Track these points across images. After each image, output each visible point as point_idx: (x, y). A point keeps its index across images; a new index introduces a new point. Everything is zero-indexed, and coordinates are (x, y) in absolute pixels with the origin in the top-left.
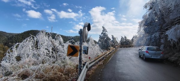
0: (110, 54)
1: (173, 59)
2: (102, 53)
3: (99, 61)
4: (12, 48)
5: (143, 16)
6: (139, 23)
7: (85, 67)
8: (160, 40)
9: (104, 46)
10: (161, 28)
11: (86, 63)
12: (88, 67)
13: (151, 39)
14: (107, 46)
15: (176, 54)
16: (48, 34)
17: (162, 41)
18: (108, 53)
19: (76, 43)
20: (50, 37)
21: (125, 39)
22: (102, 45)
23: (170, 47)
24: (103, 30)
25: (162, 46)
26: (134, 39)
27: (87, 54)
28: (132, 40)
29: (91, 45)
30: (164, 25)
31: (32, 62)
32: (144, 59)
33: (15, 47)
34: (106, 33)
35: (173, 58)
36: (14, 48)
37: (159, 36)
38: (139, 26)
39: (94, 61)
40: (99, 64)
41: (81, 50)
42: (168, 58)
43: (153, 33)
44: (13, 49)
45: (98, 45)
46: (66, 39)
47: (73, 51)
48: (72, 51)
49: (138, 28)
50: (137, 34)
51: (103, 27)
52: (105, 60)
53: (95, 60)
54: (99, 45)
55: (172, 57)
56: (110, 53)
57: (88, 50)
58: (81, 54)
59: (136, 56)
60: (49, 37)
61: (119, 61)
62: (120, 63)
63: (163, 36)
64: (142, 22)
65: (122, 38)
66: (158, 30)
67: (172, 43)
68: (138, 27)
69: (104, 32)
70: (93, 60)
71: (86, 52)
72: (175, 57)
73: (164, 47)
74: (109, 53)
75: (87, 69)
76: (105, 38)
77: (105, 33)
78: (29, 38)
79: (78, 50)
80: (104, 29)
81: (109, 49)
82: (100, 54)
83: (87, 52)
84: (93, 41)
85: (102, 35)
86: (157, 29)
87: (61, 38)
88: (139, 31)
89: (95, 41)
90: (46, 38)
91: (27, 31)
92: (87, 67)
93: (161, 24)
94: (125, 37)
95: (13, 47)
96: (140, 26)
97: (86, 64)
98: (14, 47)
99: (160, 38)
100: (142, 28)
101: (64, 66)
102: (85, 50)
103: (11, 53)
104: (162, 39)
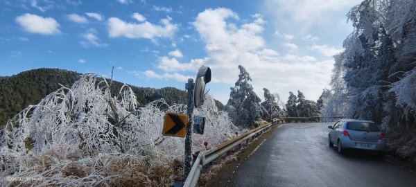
0: (257, 139)
1: (407, 152)
2: (237, 133)
3: (229, 153)
4: (18, 117)
5: (345, 42)
6: (334, 57)
7: (198, 160)
8: (381, 106)
9: (243, 117)
10: (385, 77)
11: (198, 153)
12: (204, 164)
13: (359, 102)
14: (250, 116)
15: (413, 140)
16: (100, 83)
17: (386, 107)
18: (251, 135)
19: (171, 108)
20: (107, 92)
21: (300, 100)
22: (238, 114)
23: (403, 121)
24: (240, 76)
25: (386, 120)
26: (323, 98)
27: (202, 133)
28: (320, 102)
29: (208, 112)
30: (392, 68)
32: (339, 150)
33: (25, 115)
34: (249, 82)
35: (405, 150)
36: (22, 118)
37: (380, 95)
38: (336, 65)
39: (216, 152)
40: (228, 159)
41: (191, 123)
42: (397, 148)
43: (366, 86)
44: (20, 120)
45: (226, 114)
46: (145, 97)
47: (175, 126)
48: (173, 124)
49: (334, 71)
50: (330, 88)
51: (240, 67)
52: (243, 152)
53: (219, 150)
54: (229, 115)
55: (405, 147)
56: (258, 134)
57: (204, 124)
58: (189, 134)
59: (321, 143)
60: (104, 90)
61: (277, 153)
62: (278, 159)
63: (387, 95)
64: (342, 56)
65: (290, 98)
66: (378, 79)
67: (406, 112)
68: (333, 67)
69: (243, 81)
70: (213, 148)
71: (200, 130)
72: (412, 146)
73: (392, 122)
74: (253, 134)
75: (201, 166)
76: (246, 97)
77: (245, 84)
78: (56, 93)
79: (186, 124)
80: (243, 73)
81: (256, 126)
82: (231, 135)
83: (203, 128)
84: (214, 102)
85: (239, 87)
86: (375, 76)
87: (133, 96)
88: (335, 79)
89: (218, 103)
90: (97, 94)
92: (201, 162)
93: (385, 64)
94: (300, 95)
95: (20, 116)
96: (338, 65)
97: (200, 155)
98: (22, 114)
99: (382, 100)
100: (342, 72)
101: (147, 161)
102: (198, 125)
103: (15, 129)
104: (385, 101)
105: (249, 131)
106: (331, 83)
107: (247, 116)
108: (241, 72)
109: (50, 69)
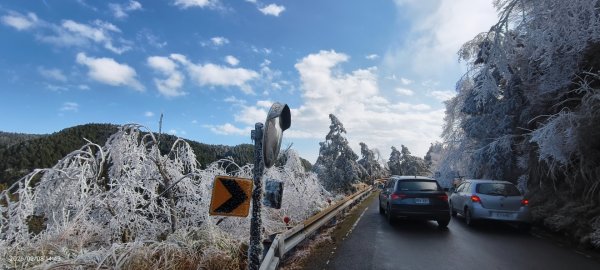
0: (355, 207)
1: (561, 223)
2: (330, 202)
3: (320, 230)
4: (17, 187)
5: (458, 84)
6: (445, 102)
7: (271, 251)
8: (515, 161)
9: (337, 179)
10: (516, 122)
11: (273, 237)
12: (282, 253)
13: (485, 157)
14: (345, 178)
15: (567, 206)
16: (145, 139)
17: (522, 162)
18: (348, 203)
19: (241, 169)
20: (154, 149)
21: (405, 157)
22: (330, 175)
23: (548, 181)
24: (331, 127)
25: (523, 178)
26: (432, 154)
27: (278, 207)
28: (428, 158)
29: (292, 174)
30: (524, 113)
31: (86, 237)
32: (468, 222)
33: (27, 182)
34: (342, 135)
35: (559, 220)
36: (24, 186)
37: (512, 147)
38: (447, 112)
39: (301, 231)
40: (319, 239)
41: (259, 192)
42: (545, 217)
43: (491, 137)
44: (20, 191)
45: (314, 176)
46: (207, 155)
47: (231, 198)
48: (227, 196)
49: (446, 119)
50: (441, 141)
51: (331, 116)
52: (339, 228)
53: (305, 229)
54: (319, 176)
55: (557, 217)
56: (357, 202)
57: (281, 192)
58: (256, 209)
60: (149, 147)
61: (385, 229)
62: (389, 238)
63: (523, 147)
64: (455, 101)
65: (393, 154)
66: (506, 128)
67: (552, 169)
68: (444, 115)
69: (335, 133)
70: (297, 228)
71: (275, 200)
72: (567, 214)
73: (530, 182)
74: (351, 201)
75: (277, 259)
76: (340, 153)
77: (337, 136)
78: (80, 151)
79: (249, 194)
80: (335, 124)
81: (354, 190)
82: (322, 205)
83: (280, 199)
84: (299, 162)
85: (330, 141)
86: (502, 124)
87: (191, 152)
88: (448, 129)
89: (305, 163)
90: (139, 151)
91: (74, 128)
92: (277, 253)
93: (514, 108)
94: (405, 150)
95: (21, 184)
96: (450, 112)
97: (275, 242)
98: (23, 181)
99: (514, 154)
100: (456, 121)
101: (199, 249)
102: (272, 194)
103: (12, 204)
104: (520, 155)
105: (346, 198)
106: (443, 136)
107: (342, 177)
108: (333, 122)
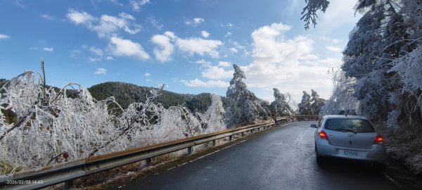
17: (392, 97)
21: (314, 99)
109: (113, 83)
